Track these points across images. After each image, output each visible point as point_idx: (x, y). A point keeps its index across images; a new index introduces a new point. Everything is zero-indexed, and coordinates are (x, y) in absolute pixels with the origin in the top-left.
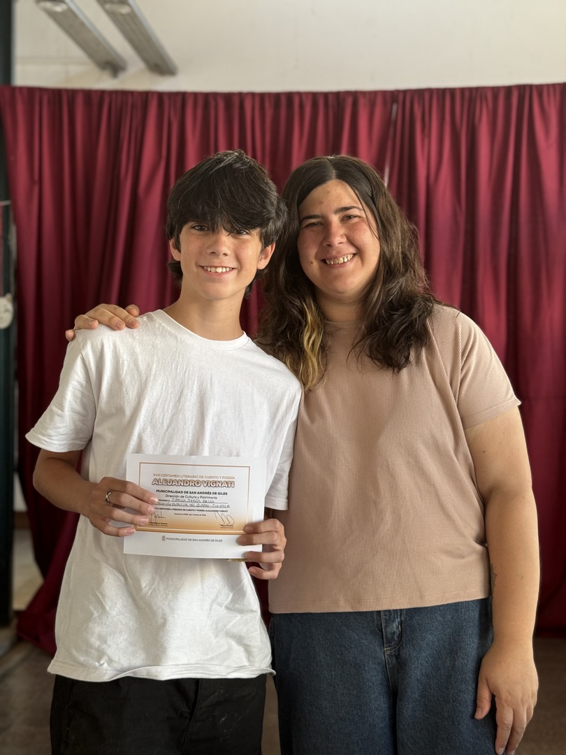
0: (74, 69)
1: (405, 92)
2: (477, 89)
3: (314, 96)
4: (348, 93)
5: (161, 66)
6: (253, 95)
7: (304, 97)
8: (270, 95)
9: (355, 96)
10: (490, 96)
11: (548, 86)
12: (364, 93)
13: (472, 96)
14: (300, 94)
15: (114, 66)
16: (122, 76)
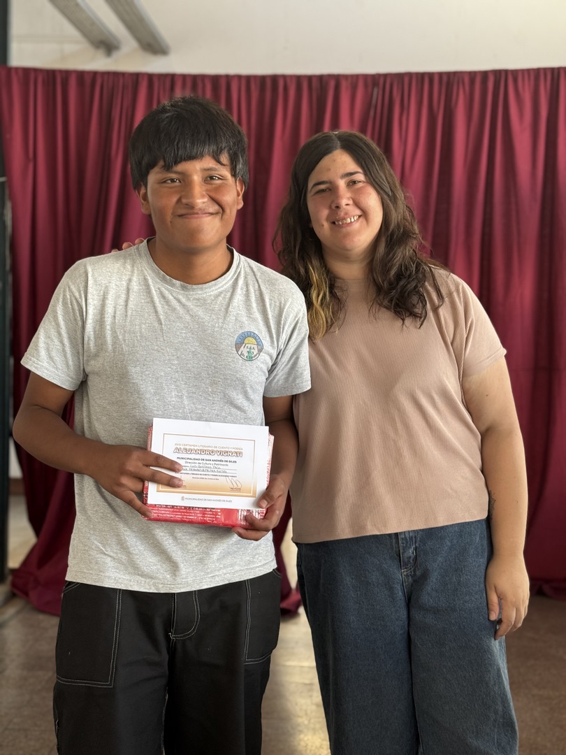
0: (69, 48)
1: (386, 76)
2: (455, 73)
3: (299, 79)
4: (330, 76)
5: (153, 46)
6: (239, 77)
7: (288, 80)
8: (255, 77)
9: (337, 79)
10: (467, 80)
11: (523, 71)
12: (346, 77)
13: (449, 81)
14: (284, 77)
15: (107, 45)
16: (116, 55)
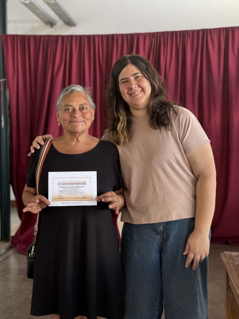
1: (158, 33)
2: (186, 31)
3: (122, 36)
4: (135, 34)
6: (98, 36)
8: (105, 35)
9: (138, 35)
10: (191, 34)
11: (214, 29)
12: (142, 34)
14: (117, 35)
